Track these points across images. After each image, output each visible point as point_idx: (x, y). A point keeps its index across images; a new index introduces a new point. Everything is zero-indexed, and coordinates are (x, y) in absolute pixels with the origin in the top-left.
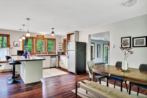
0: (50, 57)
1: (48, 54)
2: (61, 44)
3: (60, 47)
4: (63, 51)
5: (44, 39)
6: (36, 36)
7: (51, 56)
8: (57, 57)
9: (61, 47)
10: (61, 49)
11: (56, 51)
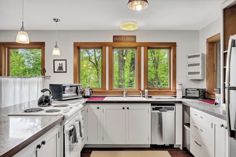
0: (149, 106)
1: (146, 94)
2: (199, 60)
3: (192, 69)
4: (204, 86)
5: (136, 48)
6: (111, 40)
7: (153, 103)
8: (179, 108)
9: (199, 69)
10: (199, 77)
11: (178, 87)
